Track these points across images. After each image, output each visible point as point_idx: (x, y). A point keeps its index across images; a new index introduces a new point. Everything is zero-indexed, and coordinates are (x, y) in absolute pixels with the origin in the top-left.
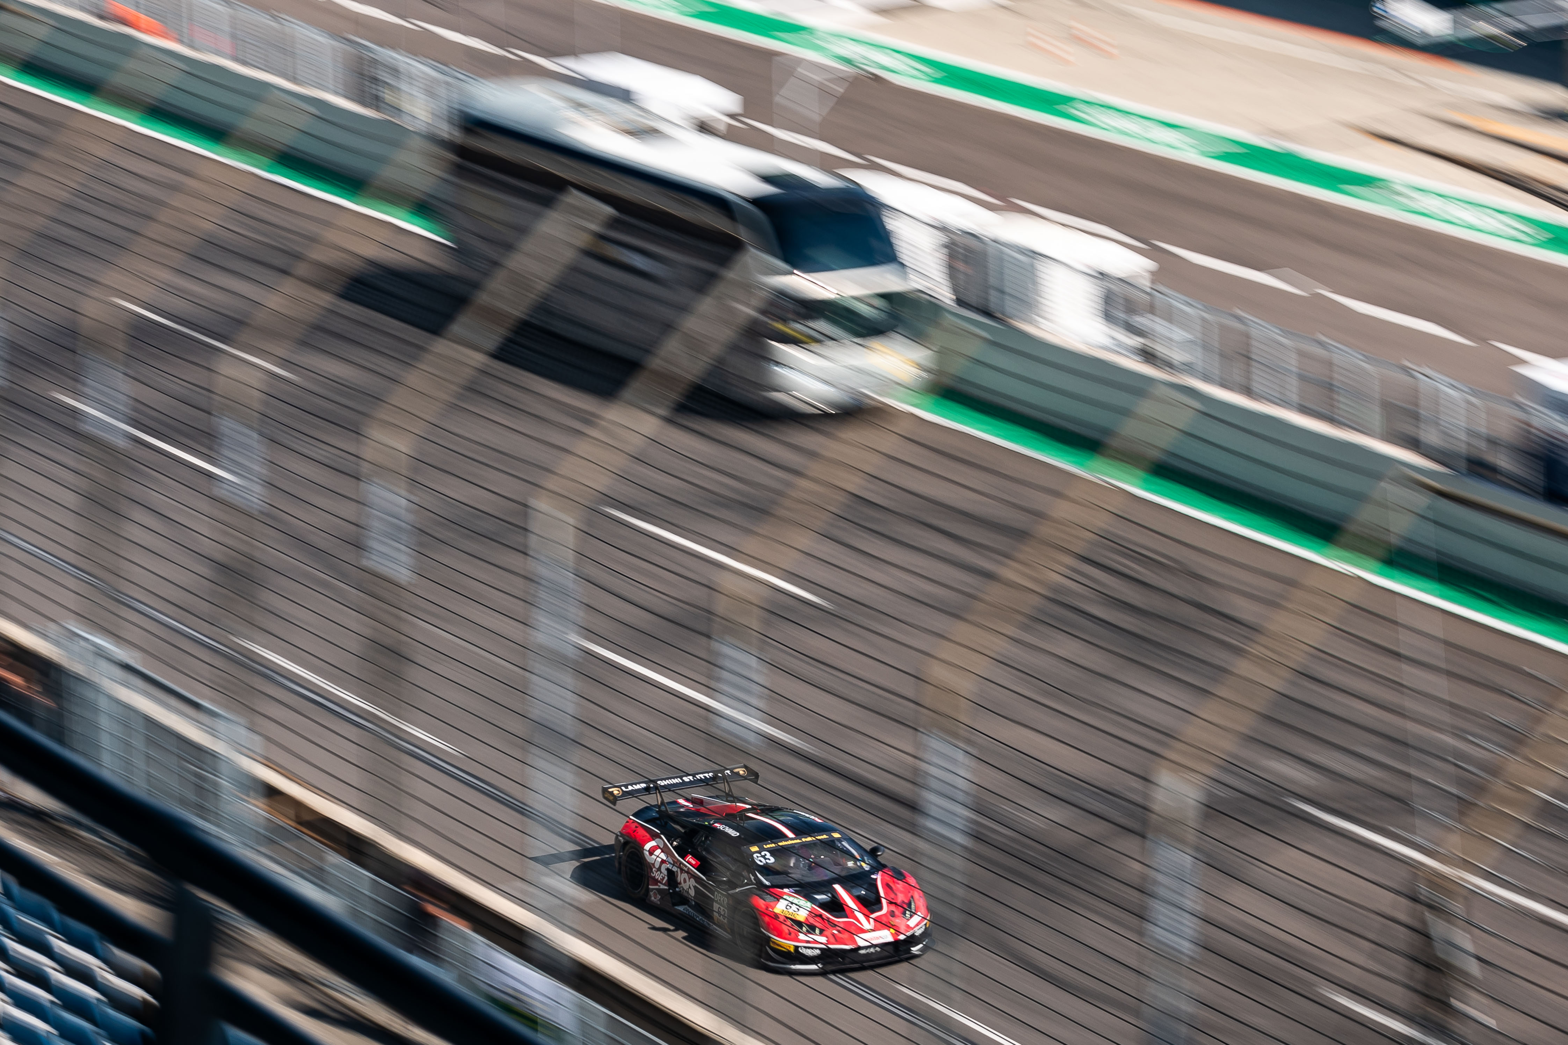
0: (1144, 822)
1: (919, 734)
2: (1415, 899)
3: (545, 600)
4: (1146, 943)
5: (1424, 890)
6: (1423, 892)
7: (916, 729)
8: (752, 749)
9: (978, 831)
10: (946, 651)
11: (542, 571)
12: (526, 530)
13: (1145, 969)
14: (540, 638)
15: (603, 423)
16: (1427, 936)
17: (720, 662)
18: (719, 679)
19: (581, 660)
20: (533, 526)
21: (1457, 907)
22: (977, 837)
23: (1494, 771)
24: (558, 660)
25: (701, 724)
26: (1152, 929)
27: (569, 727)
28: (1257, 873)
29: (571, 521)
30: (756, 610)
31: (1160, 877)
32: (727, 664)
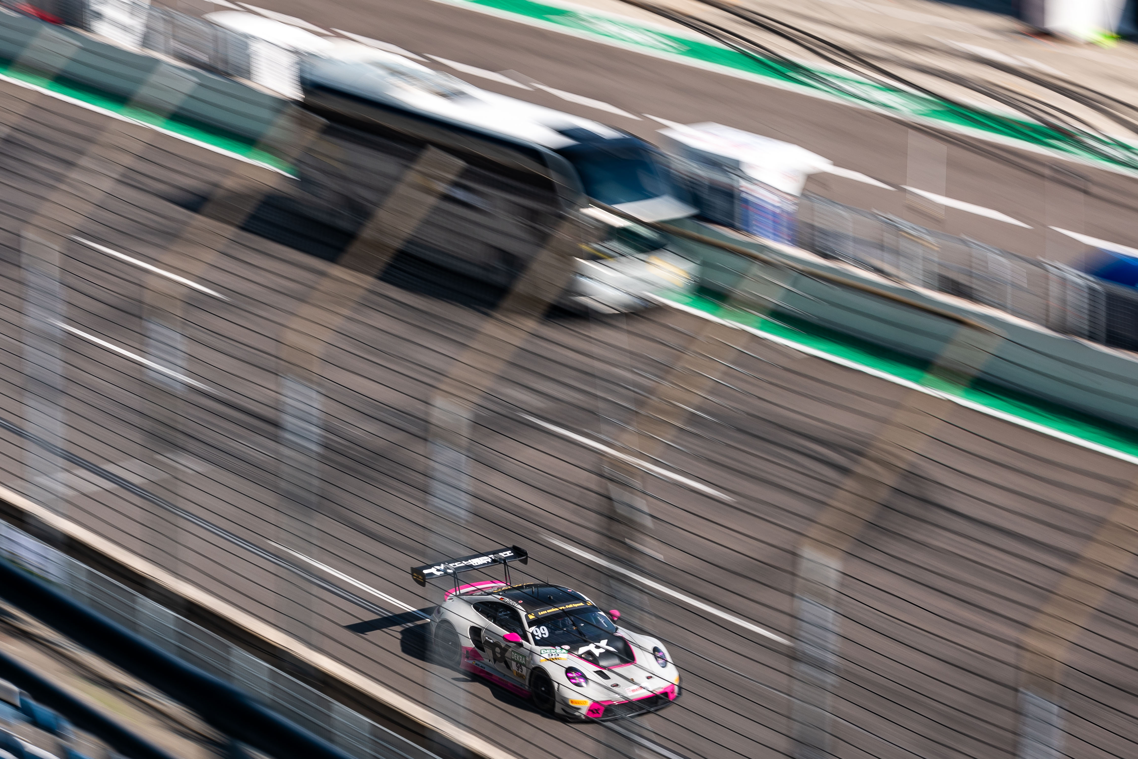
0: (426, 430)
1: (279, 378)
2: (601, 476)
3: (33, 297)
4: (428, 509)
5: (607, 469)
6: (606, 470)
7: (277, 374)
8: (179, 394)
9: (326, 443)
10: (295, 323)
11: (31, 278)
12: (19, 251)
13: (429, 525)
14: (30, 322)
15: (68, 180)
16: (610, 499)
17: (148, 334)
18: (147, 345)
19: (65, 339)
20: (25, 249)
21: (637, 483)
22: (326, 447)
23: (651, 391)
24: (49, 338)
25: (137, 376)
26: (432, 499)
27: (59, 383)
28: (508, 465)
29: (57, 248)
30: (179, 303)
31: (437, 466)
32: (153, 335)
